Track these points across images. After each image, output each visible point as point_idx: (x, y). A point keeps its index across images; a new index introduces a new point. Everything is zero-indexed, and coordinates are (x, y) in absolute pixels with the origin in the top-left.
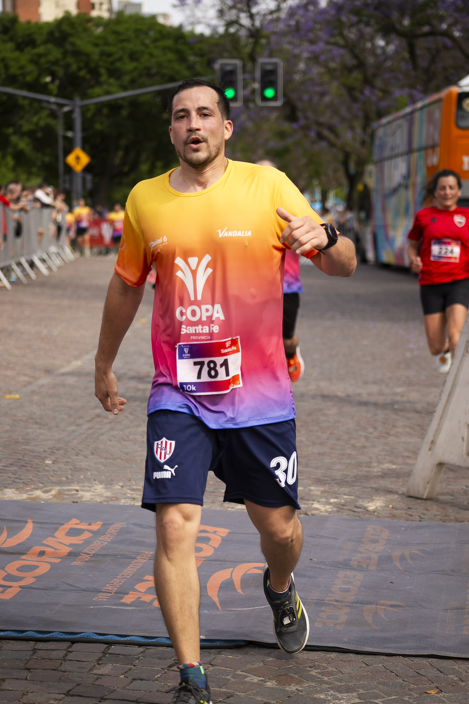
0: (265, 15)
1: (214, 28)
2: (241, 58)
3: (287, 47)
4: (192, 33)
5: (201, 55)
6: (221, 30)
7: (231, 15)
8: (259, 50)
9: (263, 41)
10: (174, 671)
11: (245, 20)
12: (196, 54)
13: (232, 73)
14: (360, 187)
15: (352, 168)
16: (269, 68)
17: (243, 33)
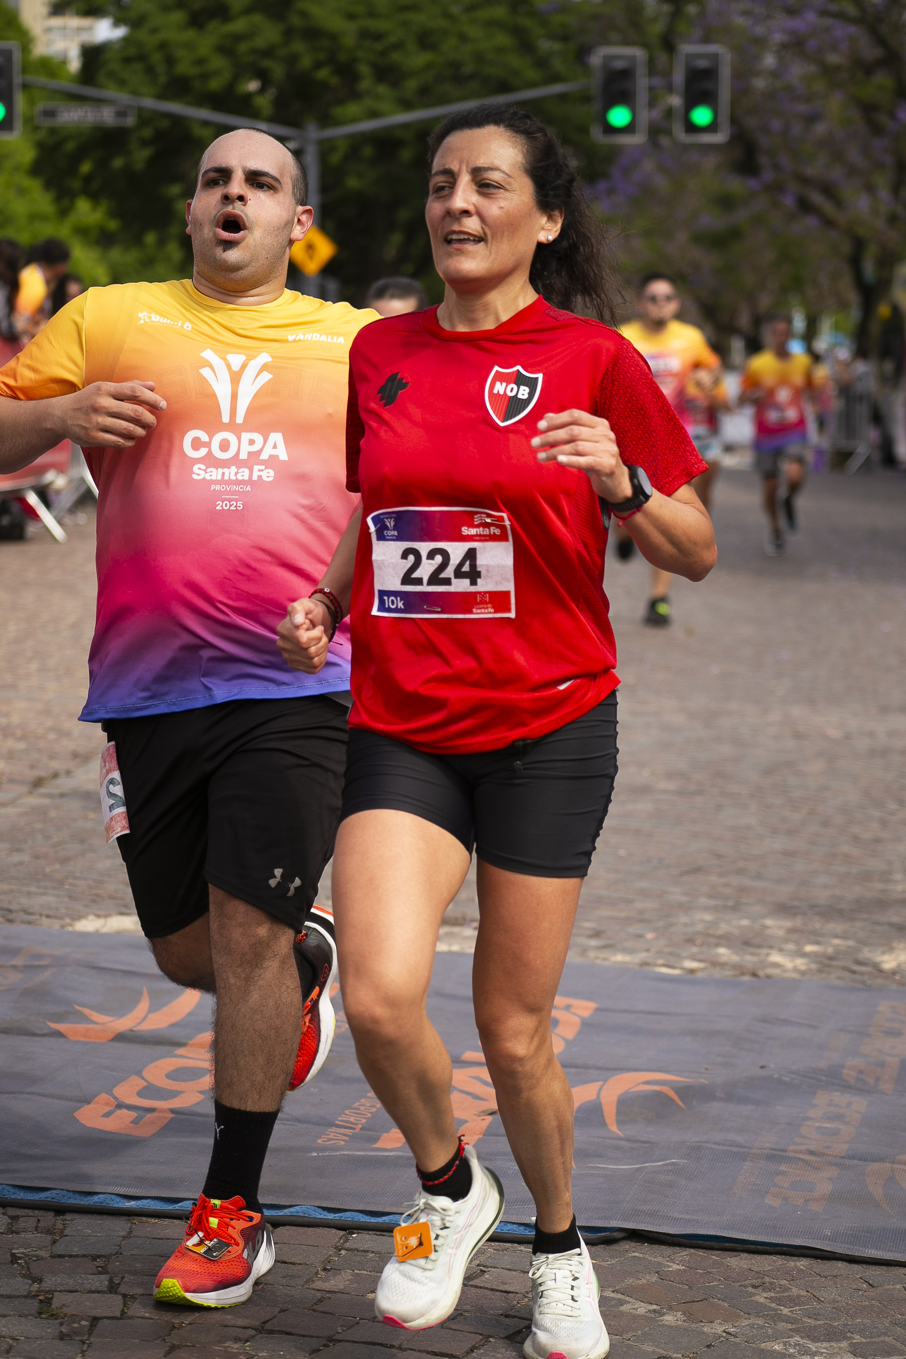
2: (645, 45)
3: (739, 21)
5: (565, 38)
8: (682, 27)
9: (690, 10)
10: (476, 1287)
12: (553, 37)
13: (626, 74)
15: (870, 270)
16: (702, 64)
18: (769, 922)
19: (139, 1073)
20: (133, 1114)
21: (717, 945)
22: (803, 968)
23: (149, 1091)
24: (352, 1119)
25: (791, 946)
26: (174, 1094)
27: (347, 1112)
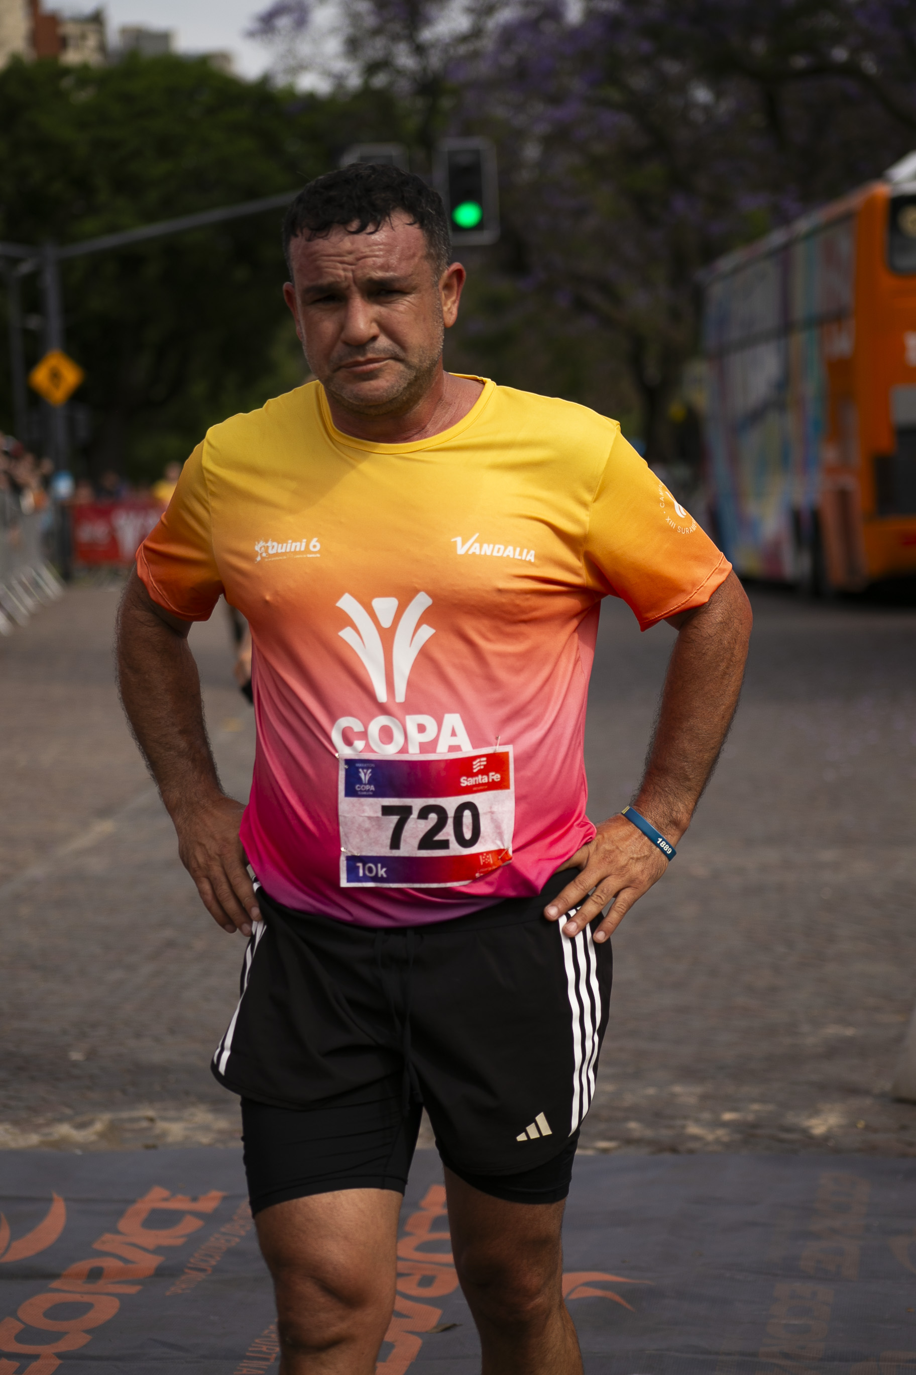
0: (447, 46)
1: (339, 79)
3: (500, 112)
4: (290, 93)
5: (314, 138)
6: (354, 81)
7: (375, 49)
8: (439, 122)
9: (446, 103)
11: (405, 59)
12: (301, 138)
14: (676, 411)
15: (652, 372)
16: (464, 160)
17: (404, 86)
18: (678, 1089)
19: (13, 1314)
20: (16, 1364)
21: (627, 1119)
22: (726, 1139)
23: (28, 1334)
24: (264, 1349)
25: (706, 1116)
26: (56, 1336)
27: (257, 1341)
